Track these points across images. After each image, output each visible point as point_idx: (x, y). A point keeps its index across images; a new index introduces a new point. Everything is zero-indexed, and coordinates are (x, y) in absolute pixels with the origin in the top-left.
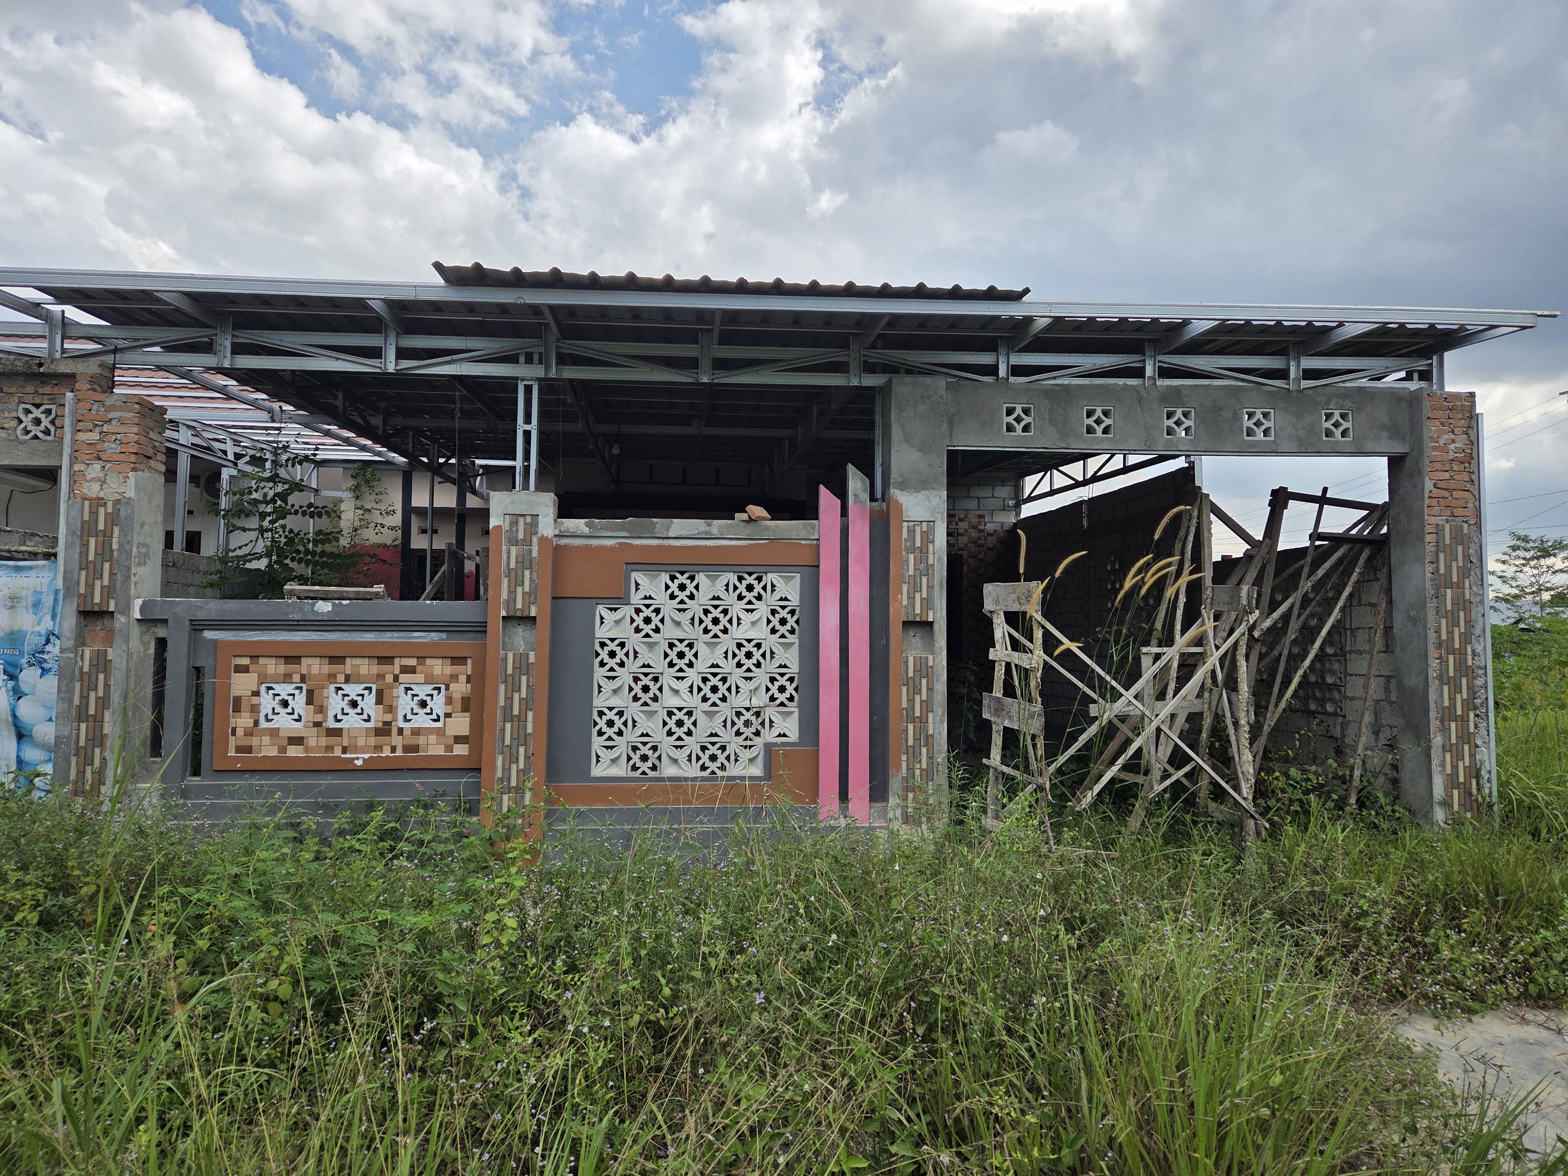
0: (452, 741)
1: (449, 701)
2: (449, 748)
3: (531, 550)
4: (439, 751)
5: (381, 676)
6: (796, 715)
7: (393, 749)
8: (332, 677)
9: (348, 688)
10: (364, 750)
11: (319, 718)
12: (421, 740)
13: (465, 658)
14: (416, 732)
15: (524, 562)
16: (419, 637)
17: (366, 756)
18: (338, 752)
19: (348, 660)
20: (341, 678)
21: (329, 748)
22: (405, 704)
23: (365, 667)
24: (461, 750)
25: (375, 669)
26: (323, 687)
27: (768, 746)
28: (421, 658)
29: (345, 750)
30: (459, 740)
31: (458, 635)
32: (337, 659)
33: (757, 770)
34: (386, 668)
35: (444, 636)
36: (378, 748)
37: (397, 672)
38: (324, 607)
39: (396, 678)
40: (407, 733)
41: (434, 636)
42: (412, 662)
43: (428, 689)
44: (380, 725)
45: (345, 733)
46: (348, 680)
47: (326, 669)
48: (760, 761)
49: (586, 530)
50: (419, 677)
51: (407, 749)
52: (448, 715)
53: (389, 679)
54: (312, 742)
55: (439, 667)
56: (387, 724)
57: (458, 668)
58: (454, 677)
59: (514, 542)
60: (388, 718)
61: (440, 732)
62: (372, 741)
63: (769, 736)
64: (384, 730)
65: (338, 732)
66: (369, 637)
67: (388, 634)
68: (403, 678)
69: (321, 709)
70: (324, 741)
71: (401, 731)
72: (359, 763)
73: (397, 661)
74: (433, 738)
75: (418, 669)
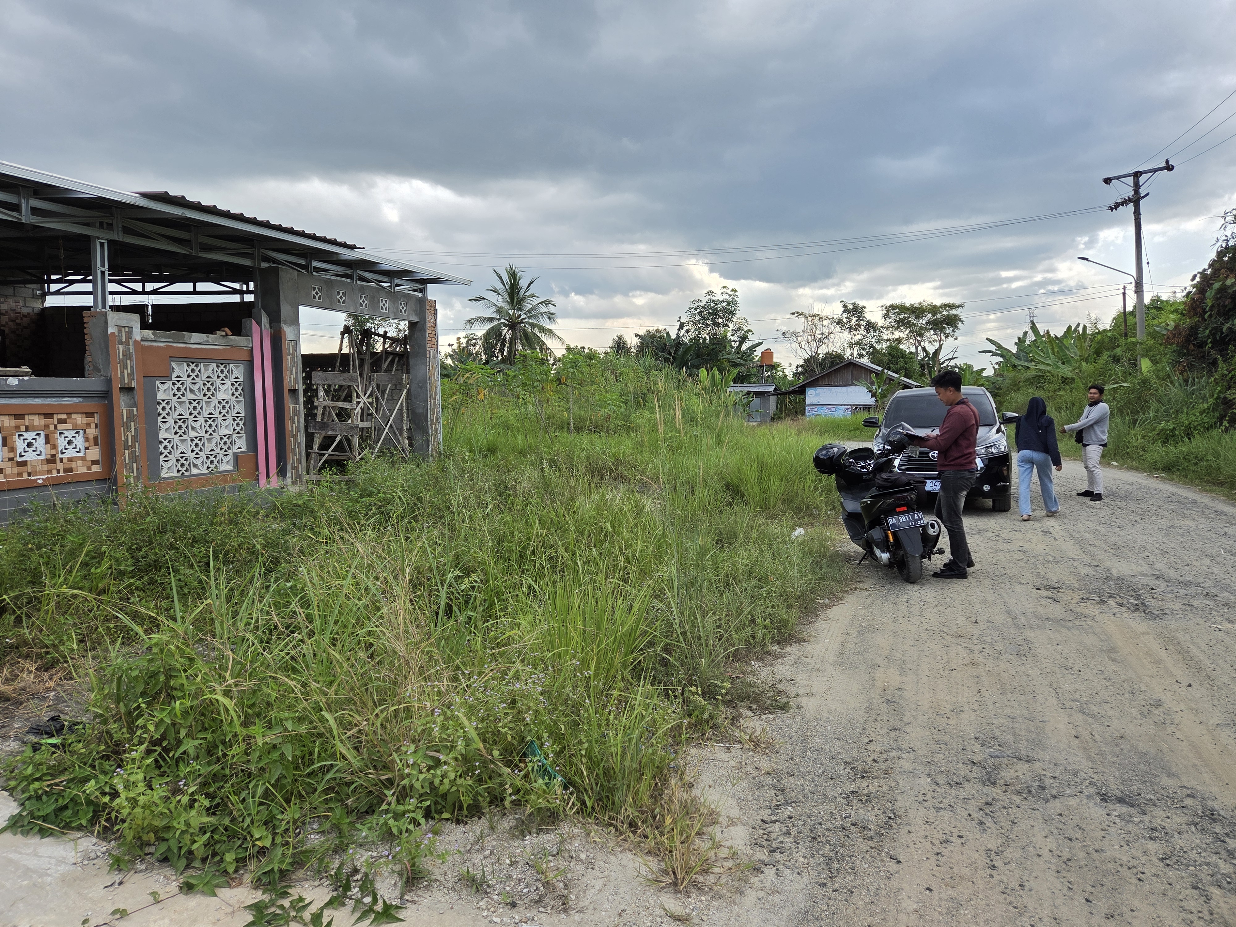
0: (90, 463)
1: (87, 439)
2: (89, 468)
3: (129, 349)
4: (84, 470)
5: (47, 426)
6: (244, 437)
7: (58, 472)
8: (17, 428)
9: (27, 435)
10: (41, 473)
11: (11, 455)
12: (73, 465)
13: (93, 413)
14: (70, 460)
15: (128, 355)
16: (67, 401)
17: (44, 477)
18: (25, 476)
19: (26, 417)
20: (23, 428)
21: (20, 474)
22: (61, 443)
23: (37, 421)
24: (95, 469)
25: (43, 422)
26: (13, 435)
27: (234, 454)
28: (69, 414)
29: (29, 474)
30: (95, 462)
31: (90, 399)
32: (19, 416)
33: (230, 467)
34: (49, 420)
35: (81, 399)
36: (49, 471)
37: (56, 423)
38: (13, 382)
39: (56, 427)
40: (65, 461)
41: (76, 400)
42: (64, 416)
43: (73, 433)
44: (49, 457)
45: (29, 464)
46: (27, 429)
47: (13, 423)
48: (232, 462)
49: (153, 337)
50: (69, 426)
51: (66, 470)
52: (87, 448)
53: (52, 427)
54: (8, 471)
55: (80, 420)
56: (53, 456)
57: (90, 420)
58: (88, 425)
59: (121, 343)
60: (53, 452)
61: (83, 459)
62: (46, 467)
63: (235, 449)
64: (51, 460)
65: (24, 463)
66: (38, 401)
67: (49, 399)
68: (60, 427)
69: (12, 449)
70: (16, 470)
71: (61, 460)
72: (40, 482)
73: (55, 416)
74: (80, 463)
75: (68, 420)
